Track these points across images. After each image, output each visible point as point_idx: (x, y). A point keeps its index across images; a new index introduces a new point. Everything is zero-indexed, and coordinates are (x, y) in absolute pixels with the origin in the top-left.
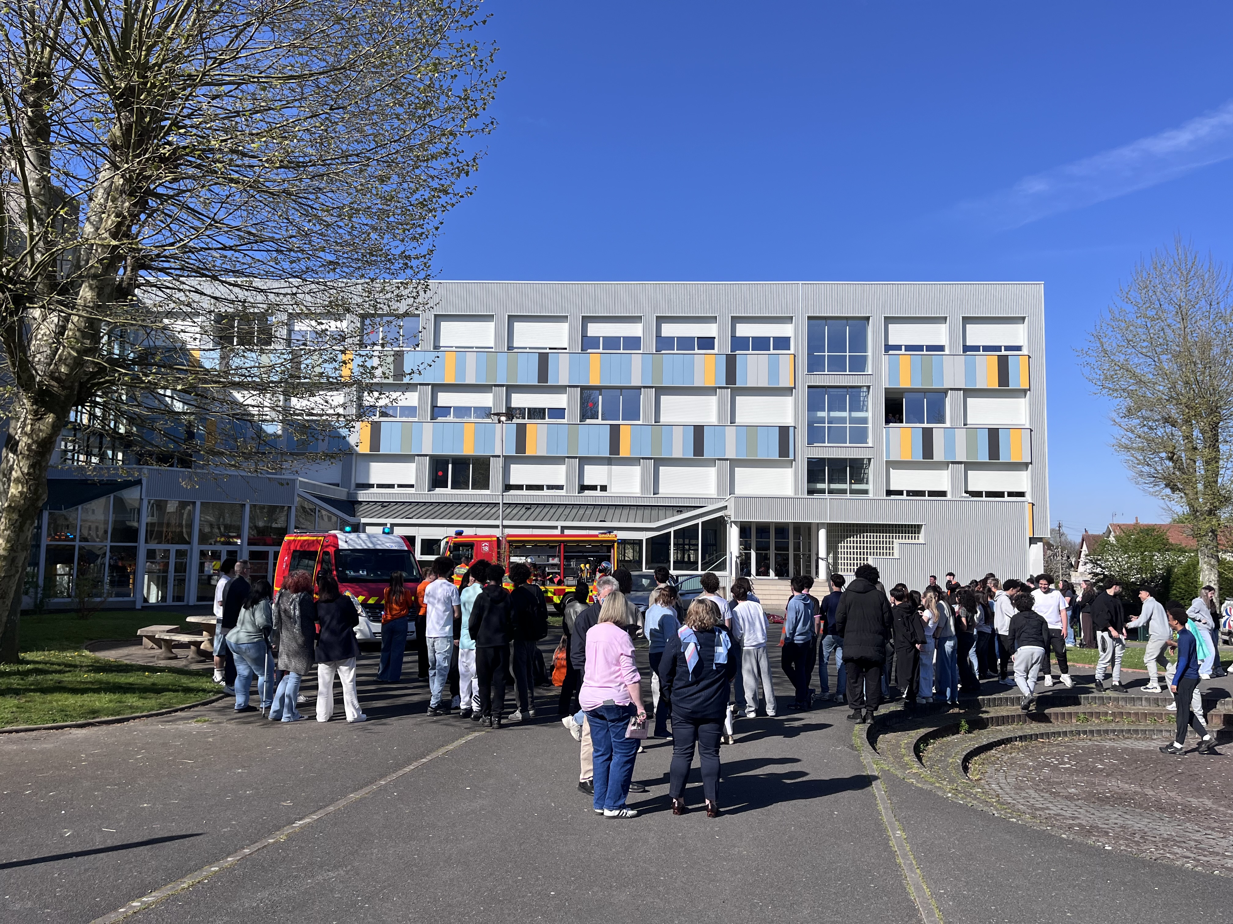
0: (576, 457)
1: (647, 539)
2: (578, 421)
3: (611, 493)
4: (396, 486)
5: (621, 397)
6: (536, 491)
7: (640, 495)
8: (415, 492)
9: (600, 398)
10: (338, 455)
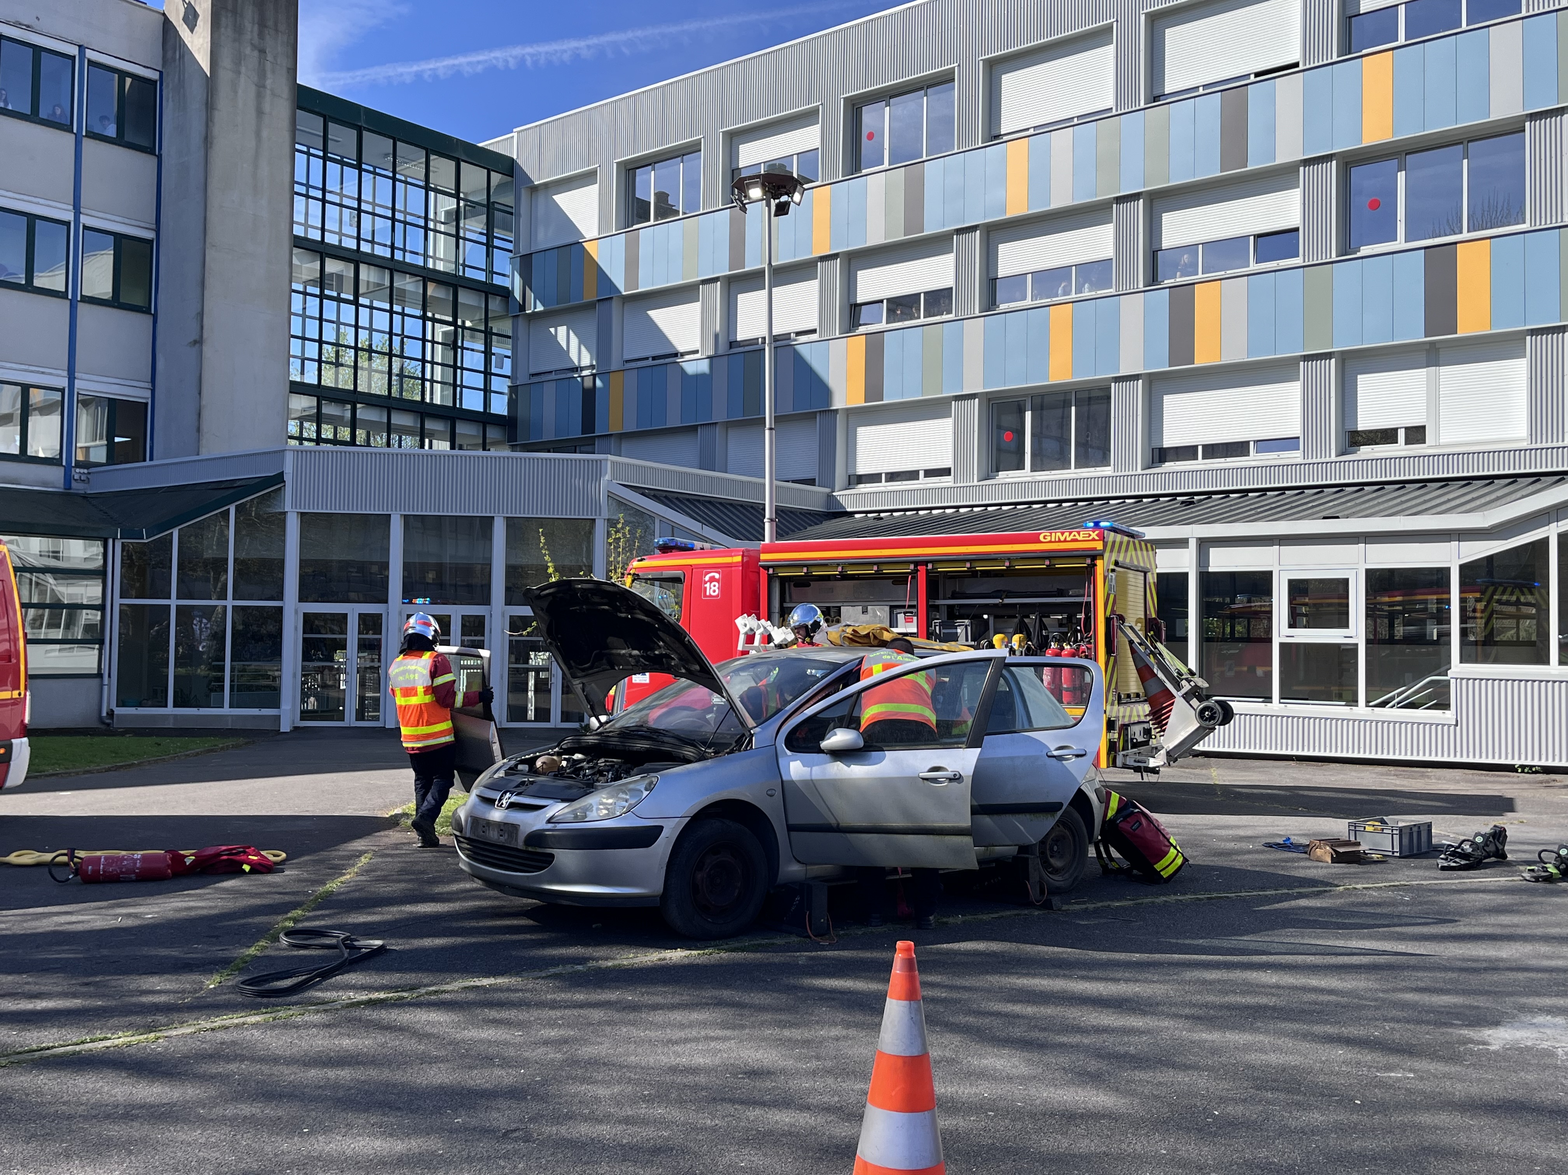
0: (1328, 356)
1: (1462, 567)
2: (1334, 255)
3: (1439, 446)
4: (922, 474)
5: (1465, 161)
6: (1228, 459)
7: (1525, 445)
8: (951, 484)
9: (1401, 176)
10: (812, 416)
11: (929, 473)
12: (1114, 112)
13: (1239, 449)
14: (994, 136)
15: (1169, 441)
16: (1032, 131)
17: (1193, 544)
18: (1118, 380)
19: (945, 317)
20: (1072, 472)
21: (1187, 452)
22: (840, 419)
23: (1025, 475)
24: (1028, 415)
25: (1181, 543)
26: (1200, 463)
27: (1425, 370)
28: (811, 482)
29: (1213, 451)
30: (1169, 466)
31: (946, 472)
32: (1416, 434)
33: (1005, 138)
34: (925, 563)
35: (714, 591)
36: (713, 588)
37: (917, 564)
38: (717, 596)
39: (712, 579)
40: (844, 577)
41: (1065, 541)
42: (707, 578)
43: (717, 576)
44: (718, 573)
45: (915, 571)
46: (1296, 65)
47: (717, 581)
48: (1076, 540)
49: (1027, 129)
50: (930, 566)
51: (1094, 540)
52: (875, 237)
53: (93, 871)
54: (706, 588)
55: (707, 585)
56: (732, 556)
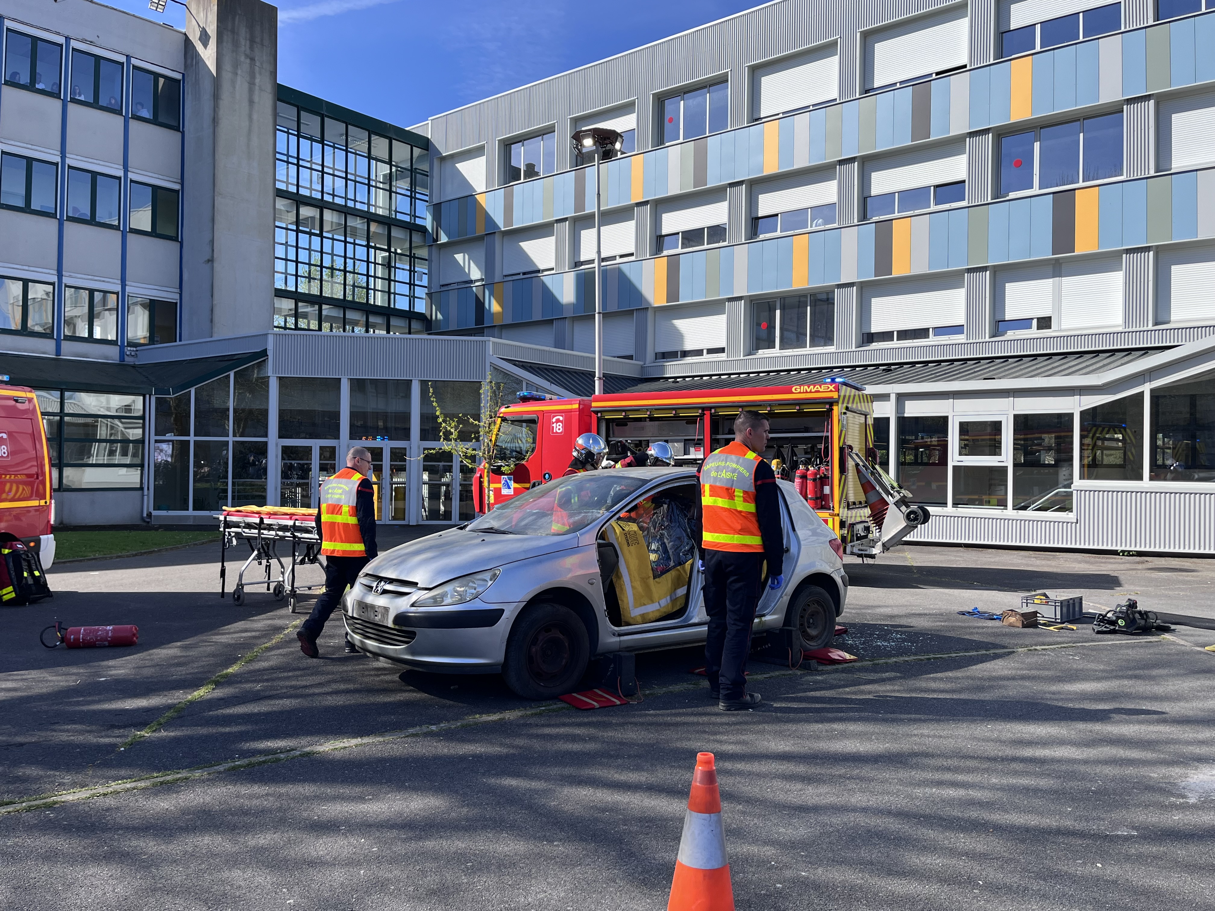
0: (984, 269)
1: (1082, 413)
2: (989, 199)
3: (1061, 330)
4: (705, 352)
5: (1081, 135)
6: (915, 341)
7: (1120, 329)
8: (725, 359)
9: (1037, 145)
10: (630, 312)
11: (710, 351)
12: (838, 101)
13: (922, 333)
14: (755, 119)
15: (875, 328)
16: (781, 116)
17: (893, 397)
18: (840, 286)
19: (722, 244)
20: (808, 350)
21: (887, 336)
22: (650, 314)
23: (776, 352)
24: (778, 312)
25: (885, 397)
26: (895, 343)
27: (1051, 280)
28: (630, 357)
29: (904, 335)
30: (875, 345)
31: (722, 350)
32: (1045, 323)
33: (764, 120)
34: (710, 408)
35: (559, 429)
36: (558, 427)
37: (703, 409)
38: (561, 433)
39: (558, 421)
40: (652, 419)
41: (811, 392)
42: (554, 420)
43: (561, 418)
44: (562, 416)
45: (702, 416)
46: (965, 66)
47: (561, 422)
48: (818, 392)
49: (778, 114)
50: (713, 411)
51: (831, 391)
52: (674, 189)
53: (74, 639)
54: (553, 427)
55: (554, 425)
56: (571, 404)
